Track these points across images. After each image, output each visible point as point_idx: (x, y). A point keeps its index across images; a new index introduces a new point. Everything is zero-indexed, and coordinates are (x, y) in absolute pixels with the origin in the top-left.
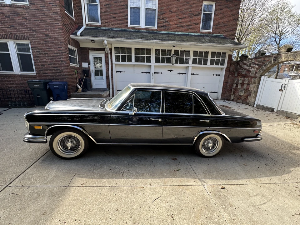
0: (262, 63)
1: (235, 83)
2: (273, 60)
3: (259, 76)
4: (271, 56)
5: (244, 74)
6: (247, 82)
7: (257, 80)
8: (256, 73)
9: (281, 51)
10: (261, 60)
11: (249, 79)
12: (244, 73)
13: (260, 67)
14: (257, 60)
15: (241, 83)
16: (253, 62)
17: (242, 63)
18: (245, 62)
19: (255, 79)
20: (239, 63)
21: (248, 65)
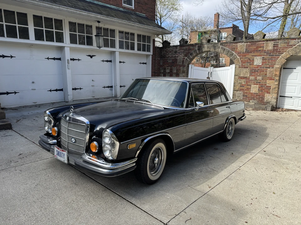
0: (188, 51)
1: (162, 73)
2: (198, 49)
3: (186, 65)
4: (195, 46)
5: (171, 63)
6: (175, 72)
7: (185, 69)
8: (183, 61)
9: (203, 41)
10: (186, 48)
11: (177, 68)
12: (171, 61)
13: (187, 55)
14: (182, 48)
15: (169, 73)
16: (178, 50)
17: (166, 50)
18: (170, 49)
19: (184, 68)
20: (163, 50)
21: (174, 53)
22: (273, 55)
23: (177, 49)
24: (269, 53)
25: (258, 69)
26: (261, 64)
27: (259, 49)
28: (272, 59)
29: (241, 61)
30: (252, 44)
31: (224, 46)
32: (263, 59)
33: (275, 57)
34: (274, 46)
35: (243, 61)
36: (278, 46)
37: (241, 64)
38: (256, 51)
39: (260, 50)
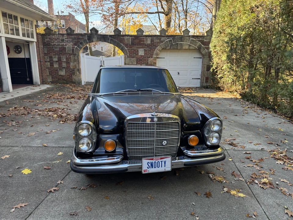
0: (77, 40)
1: (48, 62)
2: (88, 39)
4: (84, 35)
5: (58, 51)
6: (65, 60)
7: (77, 58)
8: (73, 50)
11: (66, 56)
12: (58, 49)
13: (76, 44)
14: (70, 37)
15: (56, 62)
16: (65, 39)
17: (51, 37)
18: (54, 37)
19: (75, 56)
20: (45, 37)
21: (60, 41)
22: (151, 48)
23: (64, 37)
24: (148, 46)
25: (142, 59)
26: (143, 55)
27: (142, 42)
28: (151, 51)
29: (129, 52)
30: (135, 38)
31: (113, 38)
32: (145, 51)
33: (153, 50)
34: (151, 41)
35: (130, 52)
36: (154, 41)
37: (129, 55)
38: (139, 44)
39: (142, 44)
